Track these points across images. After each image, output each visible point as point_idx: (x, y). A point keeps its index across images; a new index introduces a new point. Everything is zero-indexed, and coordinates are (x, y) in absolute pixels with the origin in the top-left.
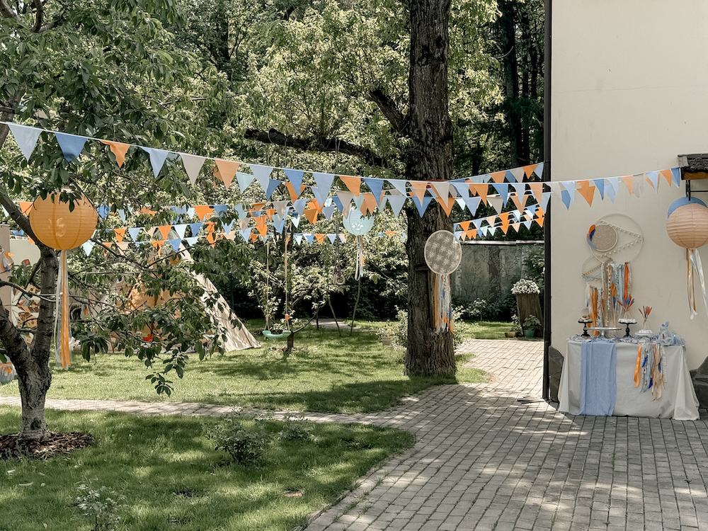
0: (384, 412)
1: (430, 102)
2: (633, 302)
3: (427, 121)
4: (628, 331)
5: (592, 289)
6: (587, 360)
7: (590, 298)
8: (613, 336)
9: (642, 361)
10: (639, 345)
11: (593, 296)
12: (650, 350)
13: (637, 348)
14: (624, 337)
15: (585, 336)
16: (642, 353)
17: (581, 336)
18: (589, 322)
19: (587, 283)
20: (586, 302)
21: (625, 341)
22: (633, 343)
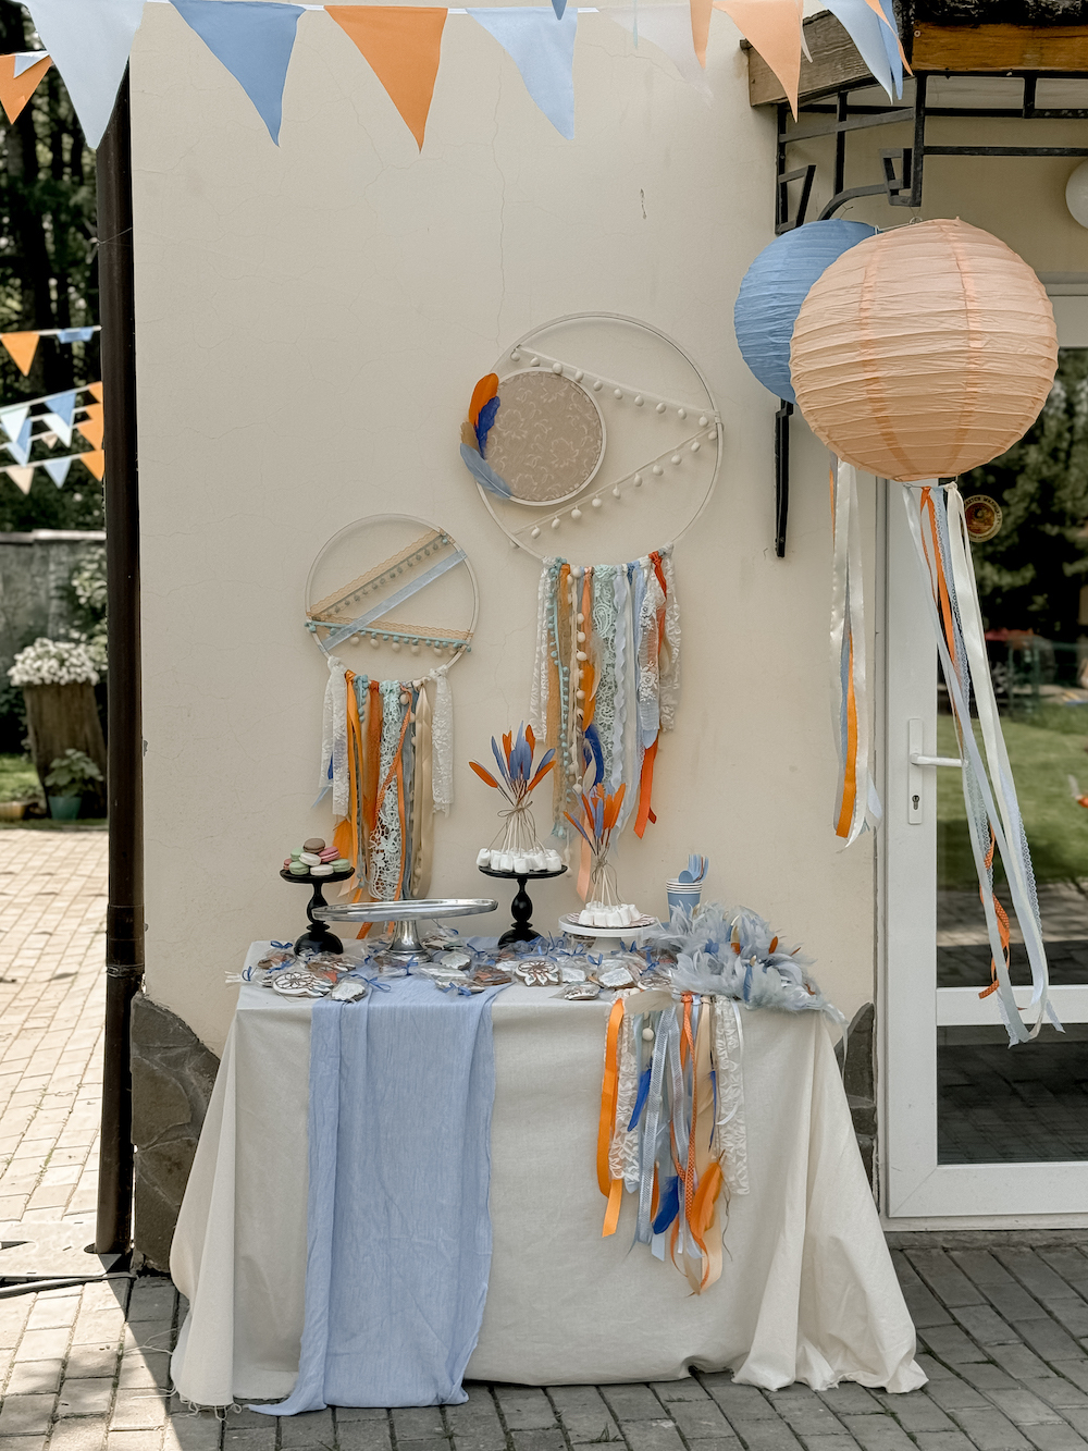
4: (522, 908)
5: (356, 690)
6: (343, 1099)
7: (345, 734)
8: (454, 940)
9: (630, 1093)
10: (607, 1003)
11: (360, 722)
12: (663, 1031)
13: (600, 1018)
14: (503, 942)
15: (316, 945)
16: (625, 1051)
17: (298, 951)
18: (338, 876)
19: (330, 658)
20: (325, 757)
21: (530, 979)
22: (579, 995)
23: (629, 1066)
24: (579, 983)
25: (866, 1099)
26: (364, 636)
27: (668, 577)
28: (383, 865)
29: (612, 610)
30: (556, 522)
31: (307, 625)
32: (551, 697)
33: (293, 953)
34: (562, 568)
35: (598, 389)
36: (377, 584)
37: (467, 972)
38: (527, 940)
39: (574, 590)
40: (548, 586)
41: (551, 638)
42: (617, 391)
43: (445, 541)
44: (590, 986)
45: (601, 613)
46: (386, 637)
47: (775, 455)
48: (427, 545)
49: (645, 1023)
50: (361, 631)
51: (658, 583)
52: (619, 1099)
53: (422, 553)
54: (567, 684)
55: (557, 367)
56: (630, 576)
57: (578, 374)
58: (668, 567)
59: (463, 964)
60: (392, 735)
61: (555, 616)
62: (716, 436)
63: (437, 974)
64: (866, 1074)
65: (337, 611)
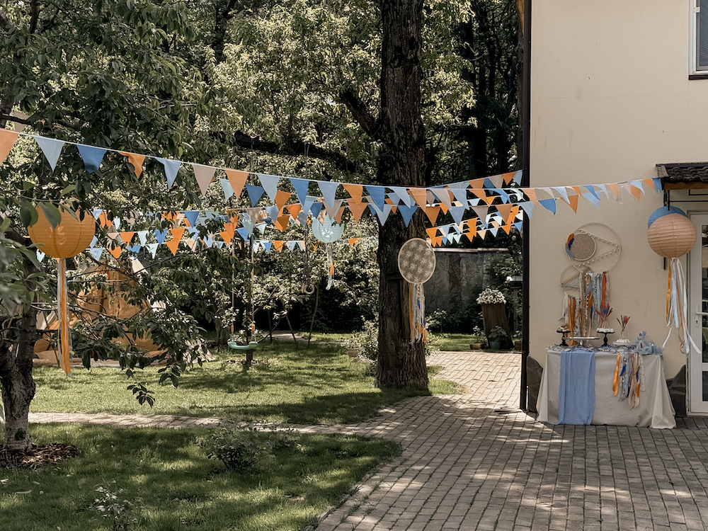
0: (363, 423)
1: (403, 106)
2: (611, 312)
3: (399, 125)
4: (606, 340)
6: (566, 369)
7: (568, 307)
10: (617, 354)
11: (571, 305)
12: (628, 359)
15: (563, 345)
16: (620, 363)
17: (558, 345)
18: (568, 332)
19: (565, 292)
21: (604, 351)
22: (613, 353)
26: (572, 288)
31: (561, 285)
49: (624, 358)
52: (619, 370)
64: (684, 380)
65: (567, 283)
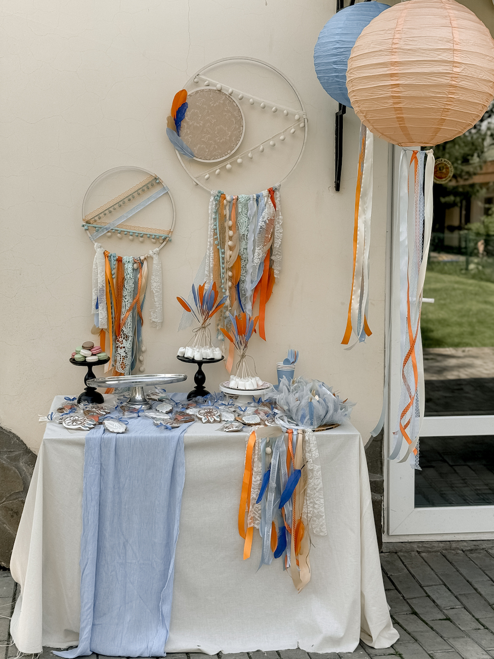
4: (200, 378)
5: (110, 261)
6: (101, 487)
7: (104, 285)
8: (163, 395)
9: (259, 482)
10: (247, 433)
11: (113, 279)
12: (277, 448)
13: (242, 442)
14: (190, 397)
15: (89, 398)
16: (256, 460)
17: (79, 402)
18: (101, 362)
19: (96, 244)
20: (94, 297)
21: (205, 419)
22: (232, 429)
23: (258, 468)
24: (231, 422)
25: (379, 475)
26: (114, 232)
27: (277, 201)
28: (124, 355)
29: (247, 219)
30: (218, 171)
31: (83, 226)
32: (215, 265)
33: (76, 403)
34: (222, 196)
35: (241, 99)
36: (121, 204)
37: (170, 415)
38: (203, 396)
39: (227, 208)
40: (214, 206)
41: (215, 234)
42: (251, 100)
43: (157, 181)
44: (237, 424)
45: (241, 221)
46: (126, 233)
47: (335, 136)
48: (148, 183)
49: (268, 444)
50: (112, 230)
51: (272, 205)
52: (252, 485)
53: (145, 188)
54: (223, 258)
55: (219, 86)
56: (257, 201)
57: (230, 91)
58: (278, 196)
59: (168, 410)
60: (129, 286)
61: (217, 221)
62: (304, 125)
63: (154, 416)
64: (379, 463)
65: (100, 218)
